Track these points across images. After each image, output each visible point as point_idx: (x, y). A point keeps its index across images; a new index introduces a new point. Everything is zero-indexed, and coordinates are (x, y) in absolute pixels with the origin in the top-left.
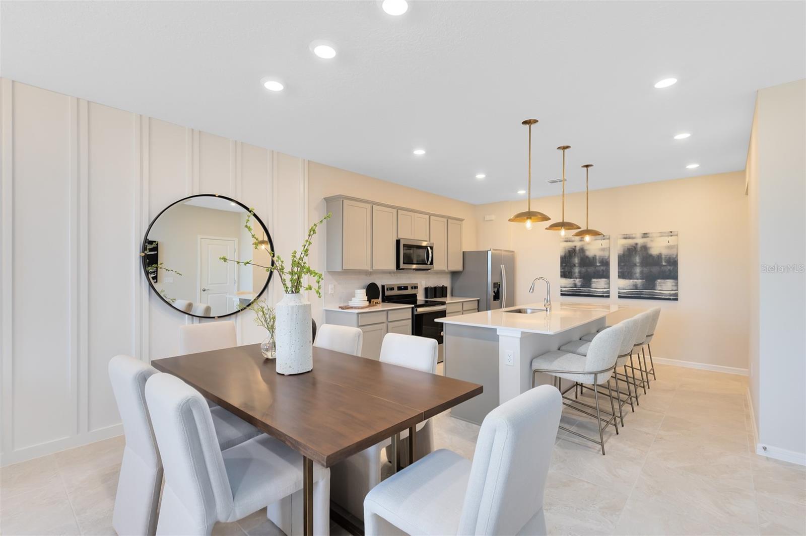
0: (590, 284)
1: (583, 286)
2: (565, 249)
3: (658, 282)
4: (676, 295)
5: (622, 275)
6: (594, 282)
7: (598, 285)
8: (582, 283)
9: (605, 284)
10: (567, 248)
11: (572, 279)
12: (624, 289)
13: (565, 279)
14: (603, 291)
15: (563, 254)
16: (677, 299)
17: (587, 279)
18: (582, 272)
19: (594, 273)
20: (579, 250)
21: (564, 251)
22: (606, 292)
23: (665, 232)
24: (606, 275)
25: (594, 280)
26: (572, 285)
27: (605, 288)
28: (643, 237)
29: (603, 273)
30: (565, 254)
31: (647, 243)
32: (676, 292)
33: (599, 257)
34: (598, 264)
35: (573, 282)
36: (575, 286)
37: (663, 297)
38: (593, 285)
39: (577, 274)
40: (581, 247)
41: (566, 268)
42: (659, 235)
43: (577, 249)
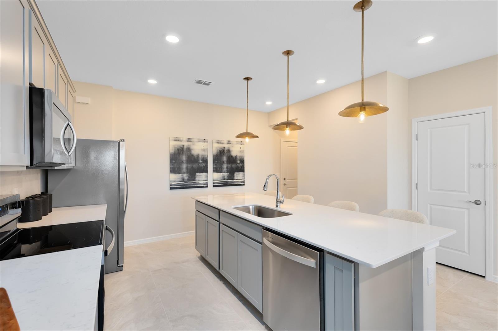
0: (195, 178)
1: (189, 180)
2: (175, 147)
3: (235, 174)
4: (244, 182)
5: (216, 170)
6: (198, 176)
7: (200, 178)
8: (189, 177)
9: (205, 177)
10: (176, 146)
11: (181, 174)
12: (217, 180)
13: (174, 174)
14: (204, 183)
15: (172, 151)
16: (244, 185)
17: (192, 174)
18: (189, 168)
19: (198, 168)
20: (186, 149)
21: (173, 148)
22: (206, 183)
23: (239, 142)
24: (205, 170)
25: (198, 174)
26: (180, 180)
27: (205, 180)
28: (228, 144)
29: (204, 168)
30: (175, 152)
31: (230, 148)
32: (244, 180)
33: (201, 156)
34: (201, 161)
35: (182, 177)
36: (183, 180)
37: (238, 184)
38: (197, 179)
39: (184, 170)
40: (188, 146)
41: (176, 165)
42: (236, 143)
43: (185, 147)
